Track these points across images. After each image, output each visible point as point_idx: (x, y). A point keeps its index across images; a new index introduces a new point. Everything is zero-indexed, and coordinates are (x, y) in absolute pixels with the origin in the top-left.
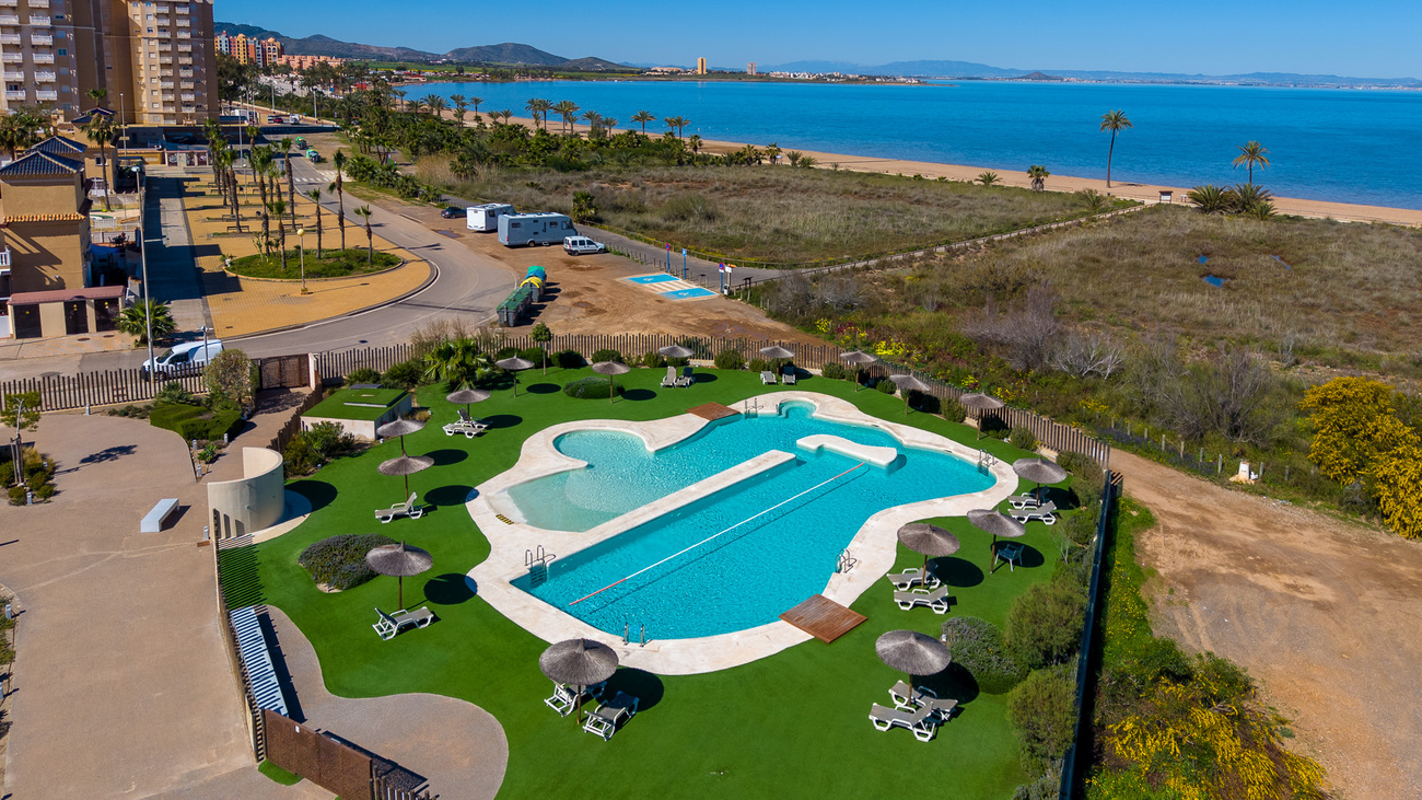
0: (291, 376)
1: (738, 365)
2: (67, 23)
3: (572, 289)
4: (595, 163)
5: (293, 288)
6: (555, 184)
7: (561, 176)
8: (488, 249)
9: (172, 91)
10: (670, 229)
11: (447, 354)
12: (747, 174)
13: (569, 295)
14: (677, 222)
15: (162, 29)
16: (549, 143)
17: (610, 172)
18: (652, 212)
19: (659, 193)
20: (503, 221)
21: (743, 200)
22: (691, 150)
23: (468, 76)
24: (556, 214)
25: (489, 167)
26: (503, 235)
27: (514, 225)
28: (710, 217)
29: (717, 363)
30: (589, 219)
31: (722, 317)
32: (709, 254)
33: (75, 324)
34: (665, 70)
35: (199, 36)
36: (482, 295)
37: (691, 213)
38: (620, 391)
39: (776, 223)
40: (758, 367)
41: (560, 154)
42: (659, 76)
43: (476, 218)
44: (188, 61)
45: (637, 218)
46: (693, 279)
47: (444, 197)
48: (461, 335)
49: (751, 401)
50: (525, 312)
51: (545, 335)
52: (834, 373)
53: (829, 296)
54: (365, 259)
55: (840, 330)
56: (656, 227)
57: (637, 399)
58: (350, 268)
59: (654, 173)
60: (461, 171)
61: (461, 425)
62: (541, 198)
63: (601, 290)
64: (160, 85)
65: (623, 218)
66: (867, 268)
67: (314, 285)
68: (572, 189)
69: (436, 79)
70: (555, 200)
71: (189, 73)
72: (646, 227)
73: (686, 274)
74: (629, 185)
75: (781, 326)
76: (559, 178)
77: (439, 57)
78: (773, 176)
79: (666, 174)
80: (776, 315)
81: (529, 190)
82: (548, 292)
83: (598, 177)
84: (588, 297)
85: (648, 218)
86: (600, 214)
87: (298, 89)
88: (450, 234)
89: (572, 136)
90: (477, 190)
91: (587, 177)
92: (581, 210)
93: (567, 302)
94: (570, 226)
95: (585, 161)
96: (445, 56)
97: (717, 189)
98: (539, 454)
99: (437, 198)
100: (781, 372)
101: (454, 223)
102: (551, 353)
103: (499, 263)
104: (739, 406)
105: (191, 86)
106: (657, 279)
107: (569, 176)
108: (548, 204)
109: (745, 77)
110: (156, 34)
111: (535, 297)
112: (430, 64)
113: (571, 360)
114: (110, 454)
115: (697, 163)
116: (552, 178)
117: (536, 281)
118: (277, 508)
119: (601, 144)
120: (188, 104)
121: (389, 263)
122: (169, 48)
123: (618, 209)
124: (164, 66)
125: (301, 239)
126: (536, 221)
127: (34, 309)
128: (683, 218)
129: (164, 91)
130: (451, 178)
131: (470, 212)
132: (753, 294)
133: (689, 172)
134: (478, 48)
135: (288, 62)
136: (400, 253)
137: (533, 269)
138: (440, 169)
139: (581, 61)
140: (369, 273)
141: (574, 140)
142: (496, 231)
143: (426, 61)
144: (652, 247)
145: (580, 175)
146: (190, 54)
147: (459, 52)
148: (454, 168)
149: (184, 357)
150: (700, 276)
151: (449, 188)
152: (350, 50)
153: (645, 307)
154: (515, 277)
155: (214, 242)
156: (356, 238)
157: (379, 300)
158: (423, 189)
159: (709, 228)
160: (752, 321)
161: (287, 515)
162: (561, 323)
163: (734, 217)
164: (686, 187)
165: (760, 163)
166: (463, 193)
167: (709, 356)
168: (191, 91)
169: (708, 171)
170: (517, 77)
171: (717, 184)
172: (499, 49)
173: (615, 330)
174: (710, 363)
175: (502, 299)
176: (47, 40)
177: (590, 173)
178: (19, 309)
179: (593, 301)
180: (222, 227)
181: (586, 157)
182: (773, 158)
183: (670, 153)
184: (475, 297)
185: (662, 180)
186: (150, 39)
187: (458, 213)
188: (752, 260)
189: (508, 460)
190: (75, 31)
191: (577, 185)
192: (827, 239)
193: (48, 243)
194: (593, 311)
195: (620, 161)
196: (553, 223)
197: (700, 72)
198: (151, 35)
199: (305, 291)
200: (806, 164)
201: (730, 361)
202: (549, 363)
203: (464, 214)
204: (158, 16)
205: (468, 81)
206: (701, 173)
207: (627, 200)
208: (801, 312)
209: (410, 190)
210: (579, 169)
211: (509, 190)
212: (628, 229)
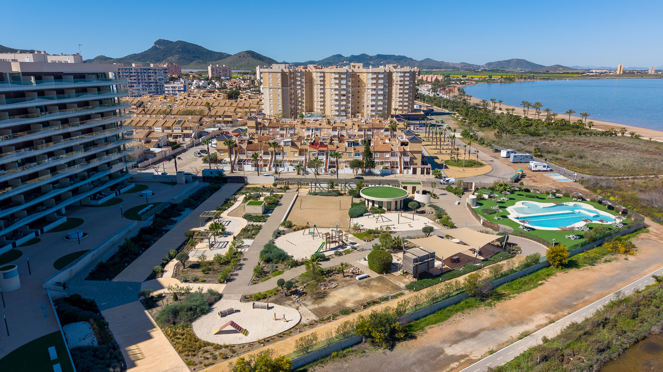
0: (469, 187)
1: (568, 196)
2: (387, 87)
3: (529, 176)
4: (545, 133)
5: (461, 169)
6: (529, 141)
7: (531, 138)
8: (507, 163)
9: (401, 102)
10: (565, 160)
11: (501, 185)
12: (609, 140)
13: (529, 177)
14: (569, 158)
15: (401, 81)
16: (529, 123)
17: (550, 137)
18: (561, 154)
19: (567, 147)
20: (512, 155)
21: (598, 152)
22: (588, 128)
23: (494, 80)
24: (528, 154)
25: (506, 134)
26: (511, 159)
27: (515, 157)
28: (581, 157)
29: (563, 195)
30: (538, 155)
31: (570, 187)
32: (575, 170)
33: (422, 173)
34: (598, 71)
35: (411, 83)
36: (505, 175)
37: (574, 155)
38: (537, 197)
39: (605, 162)
40: (573, 197)
41: (532, 129)
42: (593, 76)
43: (504, 153)
44: (407, 91)
45: (555, 156)
46: (566, 176)
47: (493, 145)
48: (503, 182)
49: (567, 203)
50: (517, 180)
51: (522, 184)
52: (593, 201)
53: (604, 184)
54: (475, 163)
55: (603, 193)
56: (561, 159)
57: (541, 199)
58: (472, 165)
59: (568, 138)
60: (498, 136)
61: (504, 198)
62: (523, 147)
63: (538, 177)
64: (399, 100)
65: (549, 156)
66: (628, 179)
67: (466, 169)
68: (535, 144)
69: (480, 82)
70: (528, 148)
71: (407, 96)
72: (557, 159)
73: (564, 175)
74: (556, 142)
75: (587, 190)
76: (531, 139)
77: (479, 67)
78: (620, 142)
79: (573, 139)
80: (586, 188)
81: (519, 143)
82: (523, 176)
83: (545, 139)
84: (534, 178)
85: (559, 156)
86: (542, 154)
87: (430, 93)
88: (495, 157)
89: (538, 120)
90: (502, 143)
91: (541, 139)
92: (536, 153)
93: (528, 179)
94: (532, 158)
95: (541, 132)
96: (483, 66)
97: (591, 146)
98: (519, 204)
99: (490, 145)
100: (579, 198)
101: (497, 154)
102: (523, 188)
103: (510, 167)
104: (565, 203)
105: (407, 100)
106: (555, 175)
107: (534, 138)
108: (526, 149)
109: (646, 76)
110: (399, 83)
111: (520, 176)
112: (476, 72)
113: (527, 190)
114: (443, 194)
115: (587, 135)
116: (528, 139)
117: (520, 173)
118: (475, 205)
119: (549, 124)
120: (405, 106)
121: (481, 165)
122: (402, 87)
123: (549, 152)
124: (400, 93)
125: (461, 157)
126: (521, 156)
127: (416, 169)
128: (571, 157)
129: (399, 102)
130: (494, 139)
131: (502, 151)
132: (582, 182)
133: (583, 138)
134: (499, 62)
135: (422, 78)
136: (483, 162)
137: (520, 169)
138: (489, 134)
139: (551, 67)
140: (477, 167)
141: (539, 122)
142: (509, 157)
143: (474, 69)
144: (557, 166)
145: (538, 138)
146: (408, 89)
147: (489, 64)
148: (495, 134)
149: (448, 181)
150: (569, 176)
151: (493, 142)
152: (441, 65)
153: (549, 182)
154: (514, 171)
155: (435, 155)
156: (473, 158)
157: (481, 174)
158: (486, 142)
159: (579, 161)
160: (579, 188)
161: (476, 206)
162: (526, 183)
163: (590, 158)
164: (579, 145)
165: (616, 135)
166: (498, 144)
167: (562, 194)
168: (407, 102)
169: (591, 138)
170: (517, 80)
171: (592, 144)
172: (509, 62)
173: (539, 185)
174: (562, 195)
175: (512, 176)
176: (382, 92)
177: (542, 137)
178: (413, 169)
179: (535, 179)
180: (436, 151)
181: (542, 130)
182: (623, 133)
183: (578, 129)
184: (504, 175)
185: (570, 141)
186: (397, 84)
187: (497, 151)
188: (588, 173)
189: (513, 204)
190: (388, 89)
191: (537, 142)
192: (621, 168)
193: (416, 155)
194: (534, 181)
195: (555, 133)
196: (527, 157)
197: (618, 73)
198: (397, 83)
199: (463, 170)
200: (637, 137)
201: (567, 195)
202: (522, 191)
203: (500, 151)
204: (400, 77)
205: (493, 82)
206: (587, 139)
207: (553, 149)
208: (594, 187)
209: (482, 142)
210: (539, 135)
211: (513, 144)
212: (551, 160)
